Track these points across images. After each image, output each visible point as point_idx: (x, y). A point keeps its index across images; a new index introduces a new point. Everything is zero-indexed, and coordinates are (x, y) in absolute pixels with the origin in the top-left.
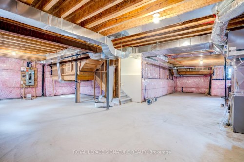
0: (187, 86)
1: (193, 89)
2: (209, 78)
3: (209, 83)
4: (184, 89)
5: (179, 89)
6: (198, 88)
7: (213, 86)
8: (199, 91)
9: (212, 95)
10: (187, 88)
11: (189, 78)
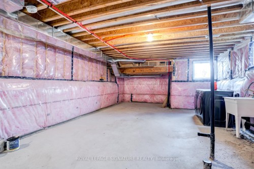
0: (138, 92)
1: (147, 97)
2: (167, 80)
3: (167, 87)
4: (134, 97)
5: (127, 97)
6: (153, 95)
7: (173, 92)
8: (155, 99)
9: (172, 107)
10: (139, 94)
11: (141, 80)
